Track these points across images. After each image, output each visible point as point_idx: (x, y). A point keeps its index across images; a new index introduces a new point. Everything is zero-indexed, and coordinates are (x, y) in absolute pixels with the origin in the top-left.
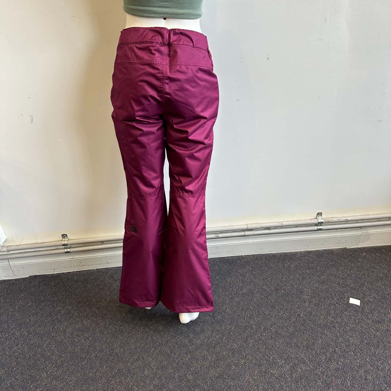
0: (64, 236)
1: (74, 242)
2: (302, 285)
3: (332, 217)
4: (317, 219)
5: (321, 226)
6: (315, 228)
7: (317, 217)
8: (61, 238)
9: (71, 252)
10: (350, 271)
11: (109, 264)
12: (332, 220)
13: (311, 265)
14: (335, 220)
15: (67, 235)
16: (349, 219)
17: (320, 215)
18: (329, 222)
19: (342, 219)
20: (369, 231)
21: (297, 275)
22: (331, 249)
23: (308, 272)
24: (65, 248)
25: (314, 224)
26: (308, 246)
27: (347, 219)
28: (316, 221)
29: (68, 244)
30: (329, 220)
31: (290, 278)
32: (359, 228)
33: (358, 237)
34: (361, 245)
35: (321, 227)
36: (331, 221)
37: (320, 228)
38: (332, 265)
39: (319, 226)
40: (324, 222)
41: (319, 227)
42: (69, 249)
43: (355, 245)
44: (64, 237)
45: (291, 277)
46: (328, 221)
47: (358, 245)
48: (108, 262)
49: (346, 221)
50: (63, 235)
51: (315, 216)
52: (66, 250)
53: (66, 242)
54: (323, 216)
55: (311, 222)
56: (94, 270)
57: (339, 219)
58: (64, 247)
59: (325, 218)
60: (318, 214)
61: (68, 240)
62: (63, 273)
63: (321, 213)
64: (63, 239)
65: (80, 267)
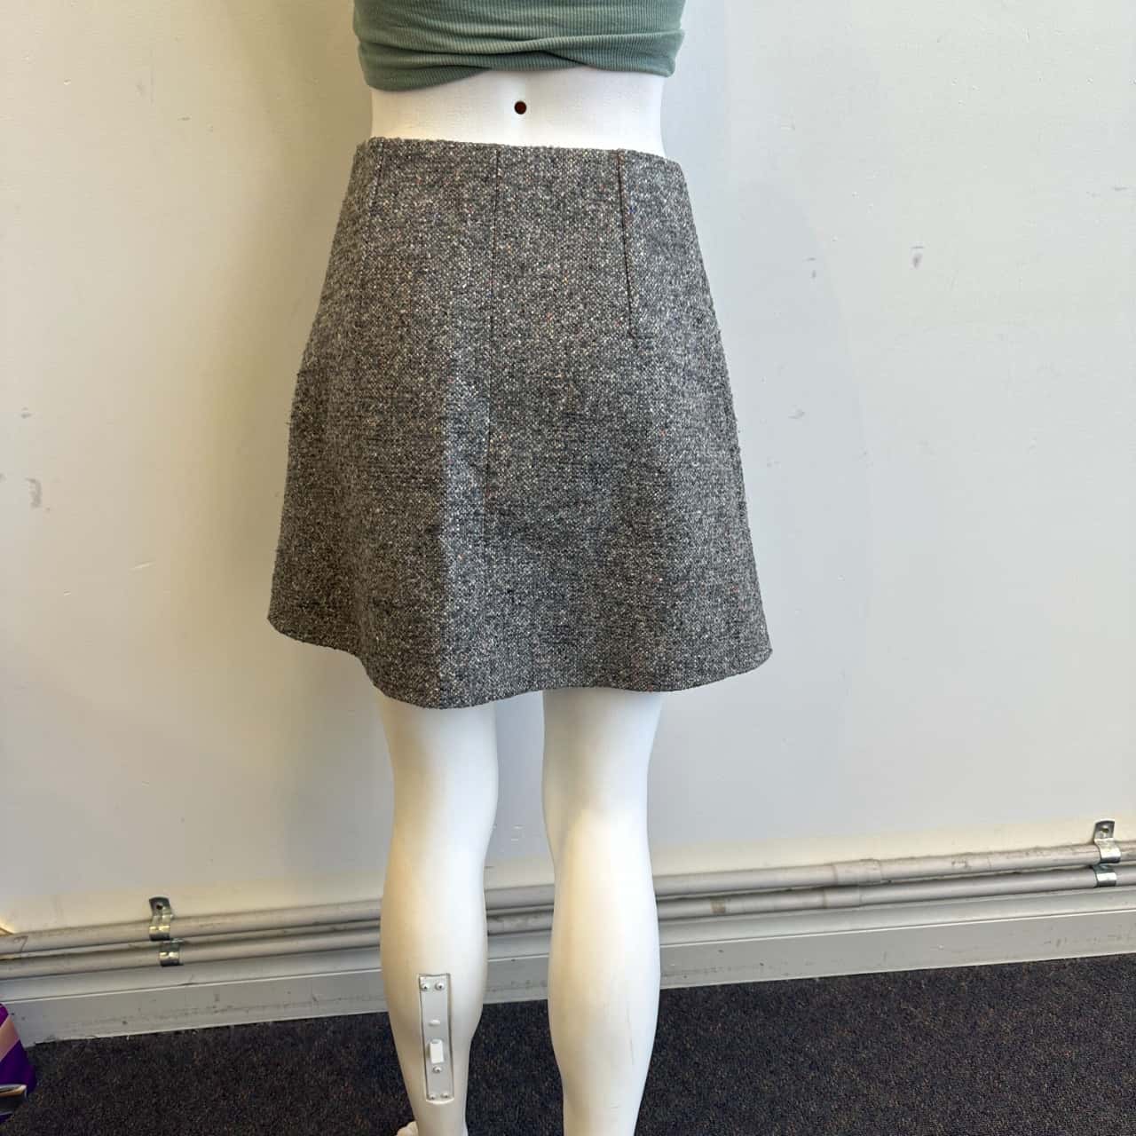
0: (158, 904)
1: (192, 926)
4: (1095, 844)
5: (1110, 870)
6: (1089, 878)
7: (1094, 837)
8: (147, 911)
9: (182, 965)
11: (320, 1007)
15: (170, 903)
17: (1106, 830)
24: (161, 949)
26: (1059, 942)
28: (1090, 855)
29: (171, 935)
35: (1111, 877)
37: (1106, 880)
39: (1104, 871)
40: (1122, 858)
41: (1103, 877)
42: (174, 950)
44: (160, 907)
48: (315, 1000)
50: (152, 901)
51: (1087, 833)
52: (163, 957)
53: (162, 928)
54: (1118, 834)
55: (1072, 857)
56: (266, 1024)
58: (157, 943)
59: (1128, 842)
60: (1099, 826)
61: (173, 919)
62: (156, 1034)
63: (1111, 824)
64: (154, 914)
65: (217, 1014)
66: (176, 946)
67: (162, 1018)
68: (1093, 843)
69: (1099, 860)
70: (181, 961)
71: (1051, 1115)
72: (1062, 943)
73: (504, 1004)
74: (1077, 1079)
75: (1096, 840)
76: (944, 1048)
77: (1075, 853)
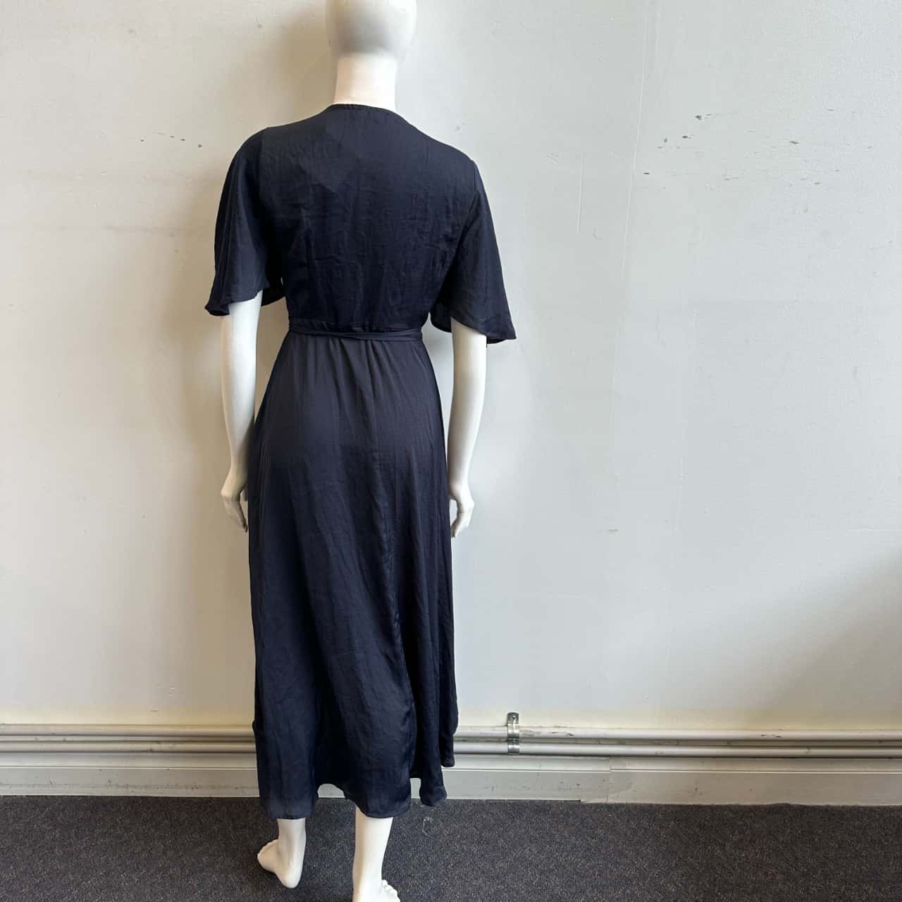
2: (448, 878)
3: (541, 727)
4: (507, 726)
5: (517, 742)
6: (504, 747)
7: (507, 723)
10: (567, 856)
11: (54, 788)
12: (538, 733)
13: (486, 834)
14: (546, 732)
16: (578, 732)
17: (513, 718)
18: (531, 737)
19: (561, 732)
20: (627, 768)
21: (447, 854)
22: (545, 801)
23: (474, 849)
25: (503, 738)
26: (493, 788)
27: (572, 733)
28: (503, 732)
30: (531, 731)
31: (428, 861)
32: (604, 758)
33: (603, 778)
34: (614, 798)
35: (516, 747)
36: (536, 735)
37: (513, 749)
38: (532, 838)
39: (513, 744)
40: (521, 734)
41: (511, 746)
43: (599, 797)
45: (433, 858)
46: (532, 734)
47: (607, 797)
48: (51, 782)
49: (570, 738)
51: (504, 719)
54: (521, 723)
55: (492, 732)
56: (21, 796)
57: (556, 730)
59: (522, 727)
60: (510, 715)
63: (517, 715)
69: (506, 736)
71: (446, 879)
72: (495, 789)
73: (163, 798)
74: (471, 863)
75: (509, 725)
76: (404, 840)
77: (494, 730)
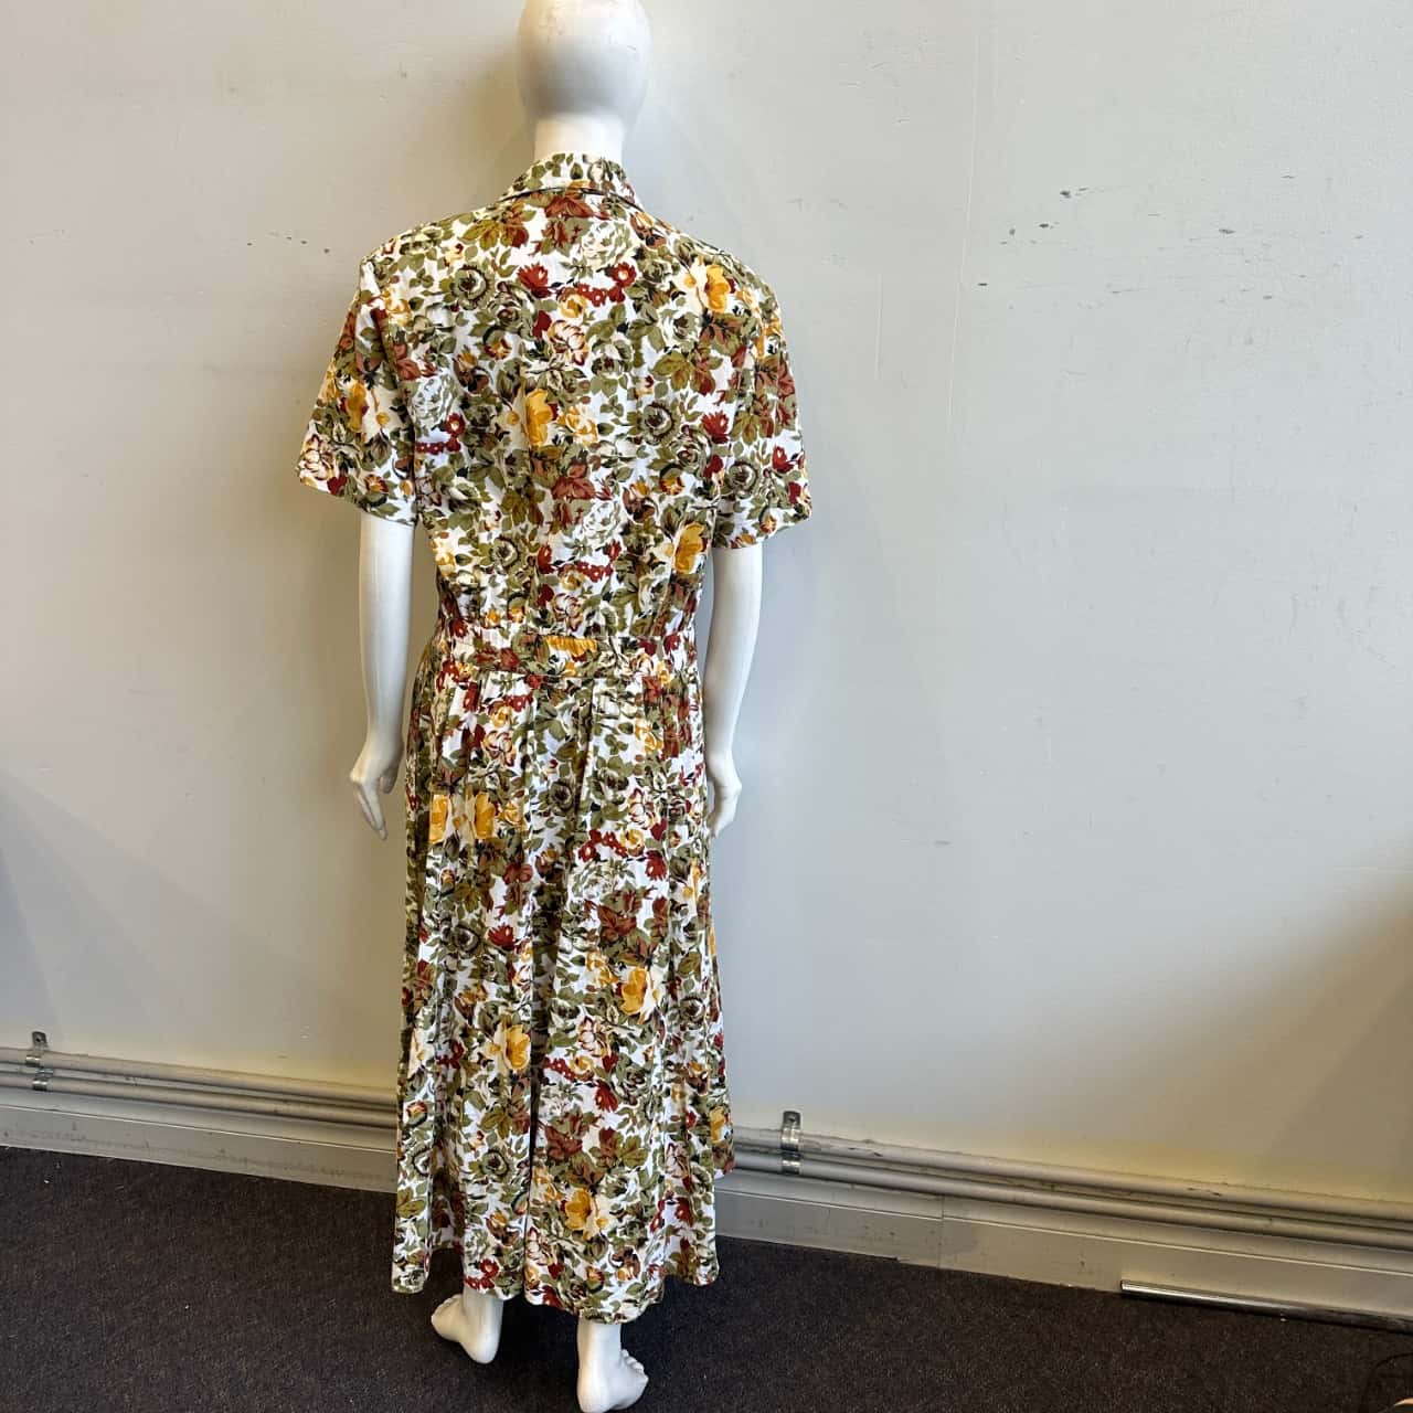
3: (833, 1138)
5: (797, 1160)
6: (777, 1163)
7: (783, 1127)
8: (28, 1043)
12: (829, 1146)
14: (839, 1147)
15: (48, 1038)
16: (887, 1153)
17: (792, 1121)
18: (817, 1152)
19: (864, 1149)
20: (970, 1216)
22: (837, 1253)
24: (36, 1076)
25: (773, 1148)
26: (761, 1223)
27: (879, 1152)
28: (774, 1139)
30: (818, 1143)
32: (932, 1197)
33: (931, 1227)
34: (948, 1261)
35: (795, 1164)
36: (824, 1150)
37: (792, 1167)
38: (805, 1307)
39: (790, 1159)
41: (786, 1163)
42: (46, 1079)
43: (928, 1257)
44: (38, 1040)
47: (939, 1258)
48: (147, 1144)
49: (877, 1161)
50: (35, 1034)
51: (777, 1122)
52: (37, 1082)
53: (36, 1058)
55: (759, 1138)
57: (853, 1147)
58: (35, 1071)
59: (803, 1135)
60: (787, 1114)
61: (47, 1052)
62: (29, 1150)
63: (798, 1116)
64: (35, 1044)
65: (76, 1143)
66: (48, 1076)
67: (35, 1136)
68: (782, 1131)
69: (779, 1145)
70: (48, 1088)
73: (292, 1182)
75: (784, 1130)
77: (761, 1135)
